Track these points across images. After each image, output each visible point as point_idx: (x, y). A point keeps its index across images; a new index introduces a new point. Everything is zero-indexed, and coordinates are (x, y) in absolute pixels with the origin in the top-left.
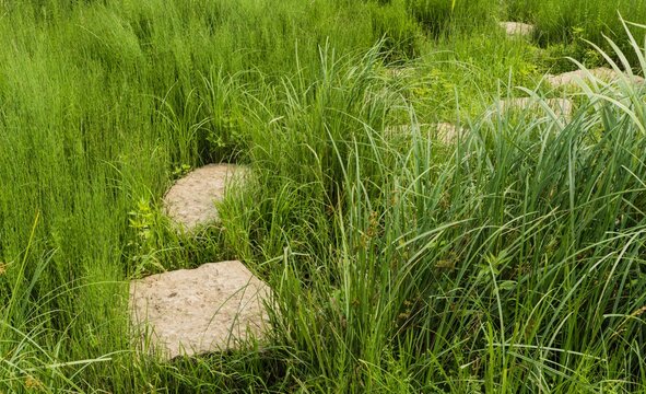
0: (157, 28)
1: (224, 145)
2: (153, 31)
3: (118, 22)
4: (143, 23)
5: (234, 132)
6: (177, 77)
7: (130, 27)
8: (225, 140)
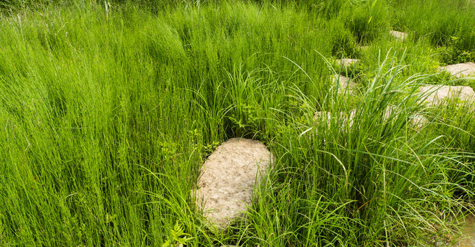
0: (195, 34)
1: (243, 126)
2: (192, 35)
3: (169, 29)
4: (186, 31)
5: (251, 116)
6: (208, 69)
7: (177, 32)
8: (244, 122)
